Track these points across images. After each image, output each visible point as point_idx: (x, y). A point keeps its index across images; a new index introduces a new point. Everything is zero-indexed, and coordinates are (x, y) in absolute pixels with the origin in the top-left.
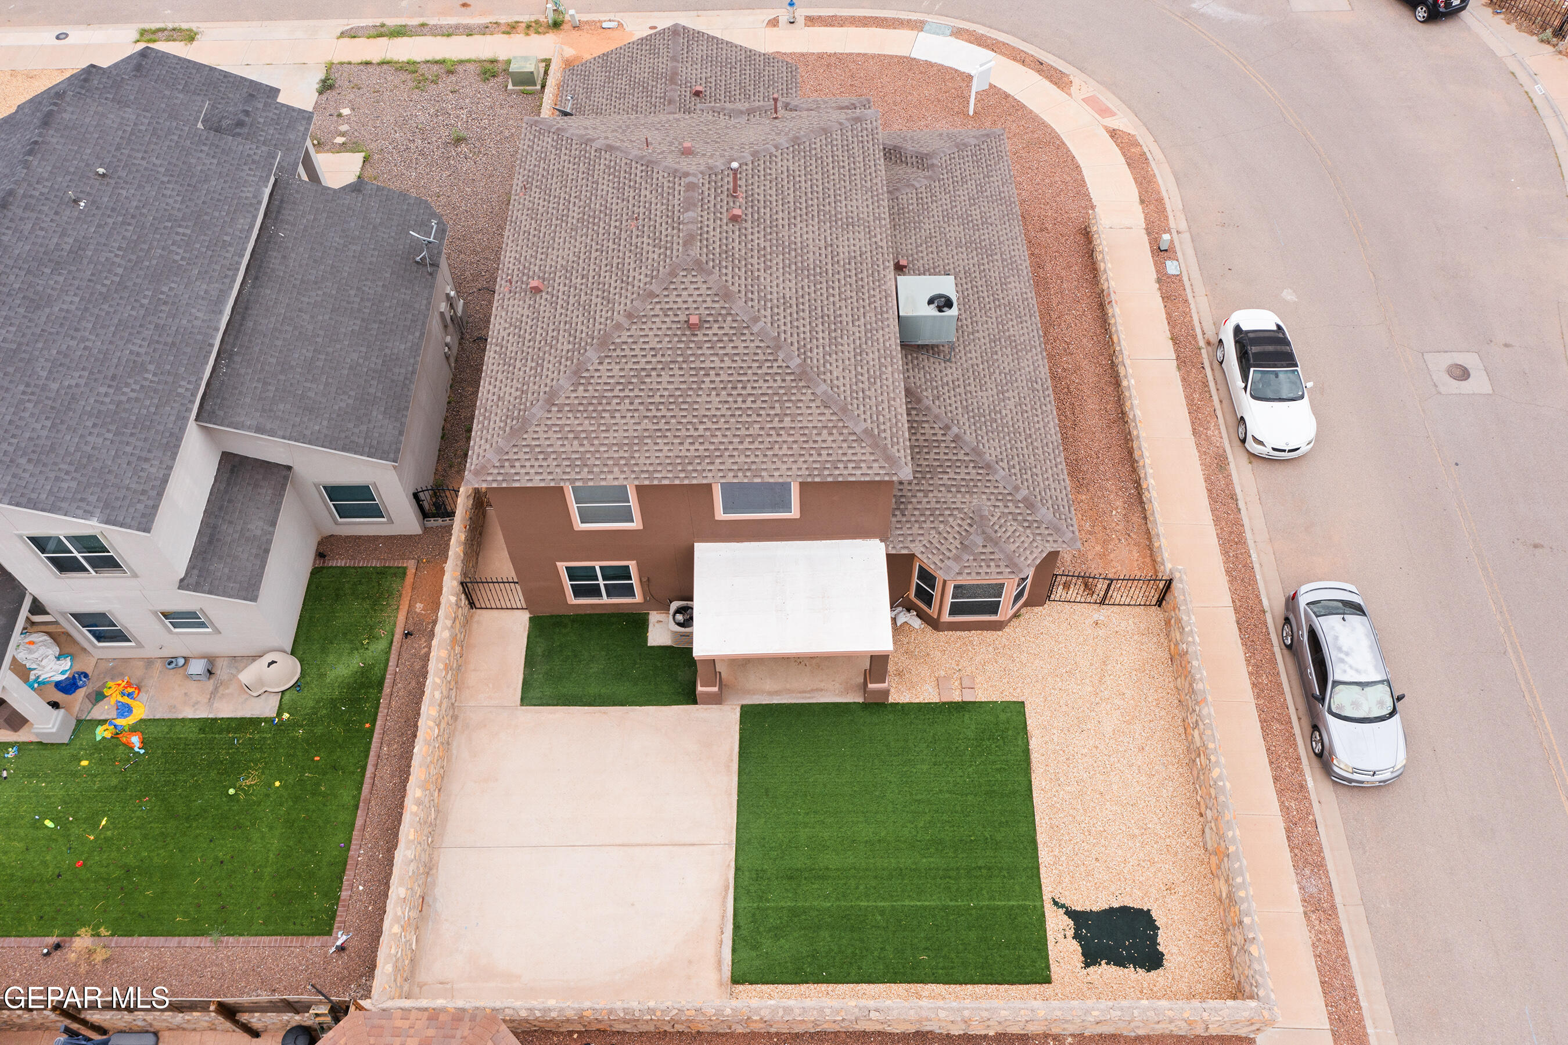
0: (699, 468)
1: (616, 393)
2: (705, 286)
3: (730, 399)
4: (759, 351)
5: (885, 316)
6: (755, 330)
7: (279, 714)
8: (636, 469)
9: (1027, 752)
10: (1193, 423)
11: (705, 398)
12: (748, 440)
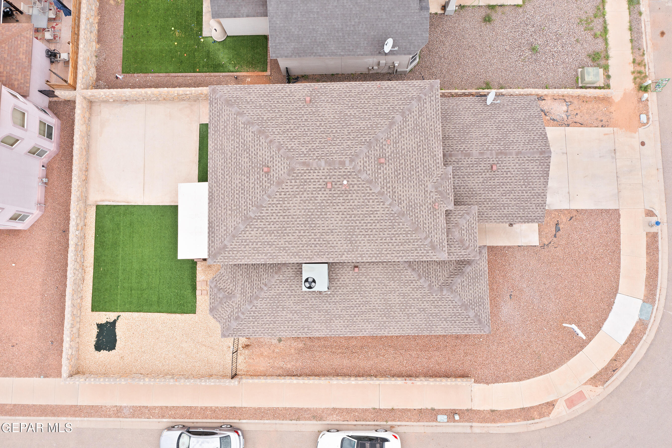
0: (213, 177)
1: (241, 140)
2: (282, 173)
3: (238, 188)
4: (256, 199)
5: (297, 257)
6: (265, 197)
7: (203, 38)
8: (213, 152)
9: (175, 313)
10: (340, 409)
11: (238, 177)
12: (223, 196)
